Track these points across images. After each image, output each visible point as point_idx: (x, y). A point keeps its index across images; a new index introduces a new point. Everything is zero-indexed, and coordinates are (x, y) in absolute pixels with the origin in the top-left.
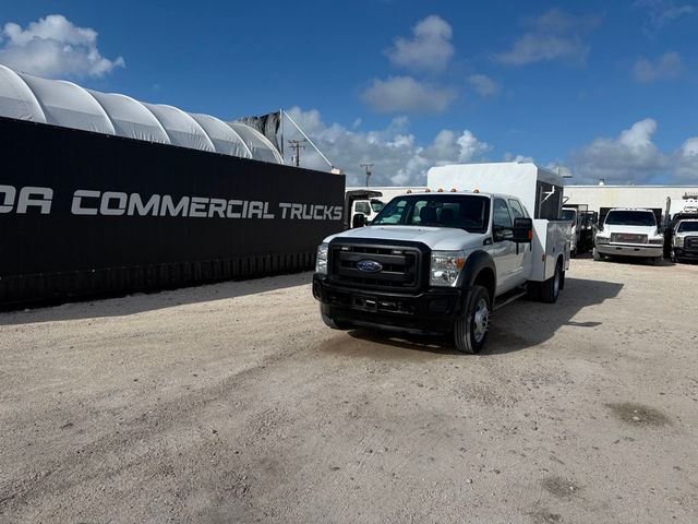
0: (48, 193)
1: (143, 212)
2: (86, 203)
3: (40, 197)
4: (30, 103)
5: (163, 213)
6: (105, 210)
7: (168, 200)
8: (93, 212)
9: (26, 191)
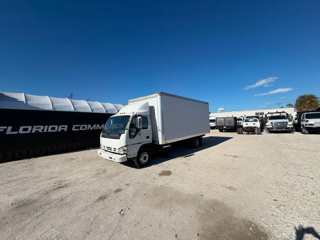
0: (66, 126)
1: (91, 129)
2: (76, 128)
3: (64, 127)
4: (71, 106)
5: (97, 129)
6: (81, 129)
7: (98, 125)
8: (78, 130)
9: (61, 126)
